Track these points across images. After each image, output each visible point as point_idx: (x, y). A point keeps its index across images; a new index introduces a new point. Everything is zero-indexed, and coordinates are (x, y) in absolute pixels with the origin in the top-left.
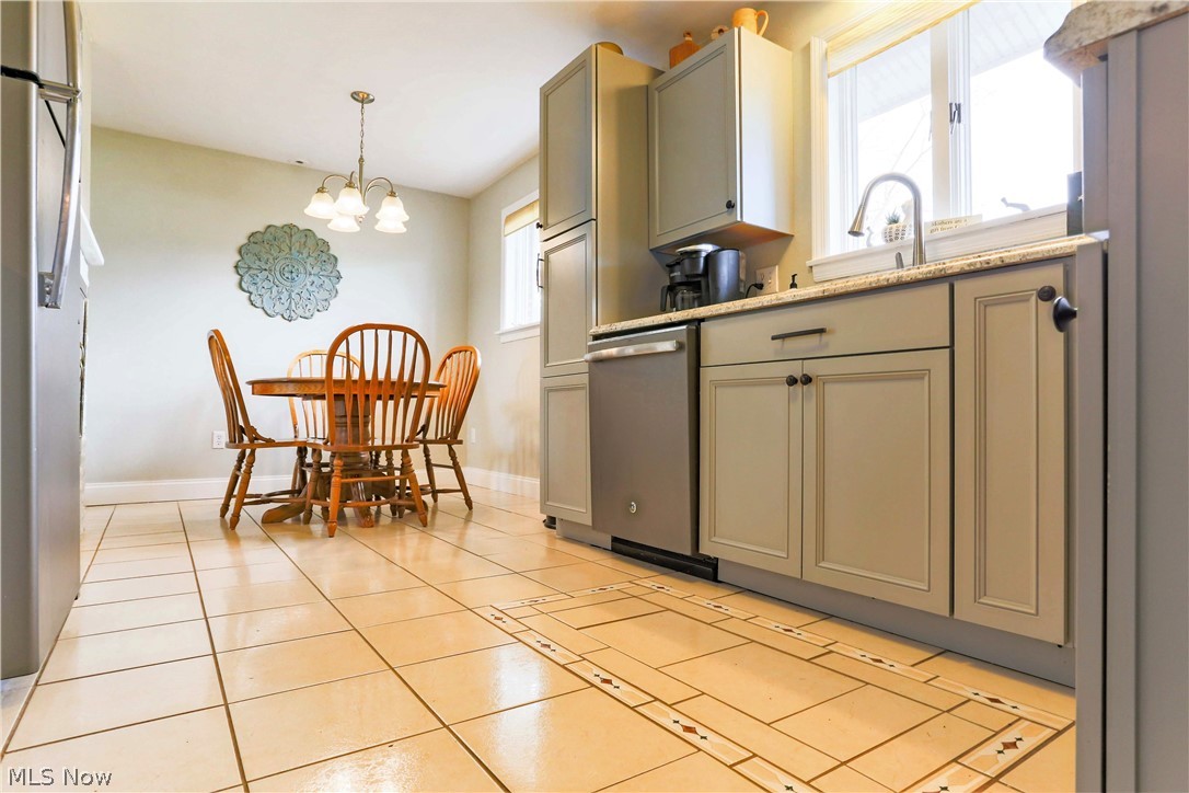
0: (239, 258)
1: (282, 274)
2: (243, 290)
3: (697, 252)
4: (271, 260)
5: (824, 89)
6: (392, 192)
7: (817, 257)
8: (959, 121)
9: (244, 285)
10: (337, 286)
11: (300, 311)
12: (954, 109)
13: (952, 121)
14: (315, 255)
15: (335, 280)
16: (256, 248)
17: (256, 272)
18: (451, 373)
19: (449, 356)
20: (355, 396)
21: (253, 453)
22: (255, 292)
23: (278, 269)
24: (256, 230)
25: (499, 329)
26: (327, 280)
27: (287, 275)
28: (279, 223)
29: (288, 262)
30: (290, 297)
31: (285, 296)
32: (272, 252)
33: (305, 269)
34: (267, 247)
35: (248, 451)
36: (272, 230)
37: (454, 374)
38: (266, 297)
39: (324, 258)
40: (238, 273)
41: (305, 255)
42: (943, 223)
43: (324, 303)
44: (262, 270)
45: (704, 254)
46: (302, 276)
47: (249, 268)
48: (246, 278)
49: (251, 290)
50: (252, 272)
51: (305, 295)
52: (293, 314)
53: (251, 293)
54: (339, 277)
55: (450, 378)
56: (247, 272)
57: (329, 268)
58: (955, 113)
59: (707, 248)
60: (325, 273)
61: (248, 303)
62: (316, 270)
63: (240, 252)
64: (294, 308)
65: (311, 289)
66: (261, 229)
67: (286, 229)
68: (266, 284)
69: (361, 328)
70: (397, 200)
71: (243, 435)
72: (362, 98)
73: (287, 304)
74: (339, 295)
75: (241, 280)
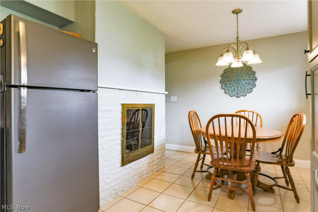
1: (235, 81)
2: (223, 89)
4: (231, 78)
9: (223, 87)
10: (255, 83)
11: (242, 94)
14: (246, 72)
15: (254, 80)
16: (226, 74)
17: (226, 82)
18: (295, 124)
19: (295, 116)
23: (233, 80)
24: (226, 68)
26: (251, 81)
27: (236, 82)
29: (236, 77)
30: (238, 89)
31: (236, 88)
32: (231, 74)
33: (243, 78)
34: (229, 73)
38: (230, 90)
39: (250, 73)
40: (221, 83)
41: (243, 73)
43: (250, 90)
44: (228, 81)
46: (241, 81)
47: (224, 81)
49: (225, 88)
50: (225, 82)
51: (243, 88)
52: (239, 95)
53: (225, 90)
54: (256, 79)
56: (224, 83)
57: (252, 76)
60: (250, 79)
61: (224, 93)
62: (247, 78)
63: (221, 77)
64: (239, 93)
65: (245, 85)
68: (230, 86)
69: (218, 116)
72: (236, 12)
73: (237, 92)
75: (222, 86)
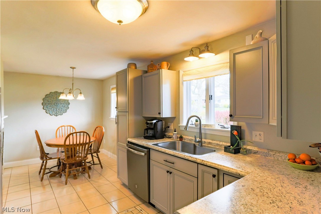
0: (43, 101)
1: (54, 104)
2: (44, 109)
3: (152, 123)
4: (51, 101)
5: (183, 84)
6: (81, 93)
7: (181, 125)
8: (212, 99)
9: (44, 108)
10: (69, 106)
11: (59, 113)
12: (210, 96)
13: (210, 99)
15: (68, 105)
16: (47, 99)
17: (47, 105)
18: (97, 132)
19: (97, 128)
20: (71, 148)
21: (46, 161)
22: (47, 110)
23: (53, 103)
24: (47, 94)
25: (110, 117)
26: (66, 105)
28: (53, 91)
29: (56, 102)
30: (56, 110)
31: (55, 109)
32: (52, 99)
33: (60, 102)
34: (50, 98)
35: (45, 161)
36: (51, 93)
37: (98, 133)
38: (50, 111)
40: (43, 105)
42: (207, 125)
43: (65, 111)
44: (49, 104)
45: (154, 123)
46: (59, 105)
48: (45, 107)
49: (46, 109)
51: (60, 109)
52: (57, 114)
55: (97, 134)
56: (45, 105)
57: (67, 101)
58: (211, 97)
59: (154, 121)
60: (65, 103)
61: (45, 112)
62: (63, 102)
63: (43, 100)
65: (62, 107)
66: (48, 93)
67: (55, 93)
68: (50, 108)
70: (82, 95)
71: (44, 156)
72: (73, 68)
73: (56, 112)
74: (69, 108)
